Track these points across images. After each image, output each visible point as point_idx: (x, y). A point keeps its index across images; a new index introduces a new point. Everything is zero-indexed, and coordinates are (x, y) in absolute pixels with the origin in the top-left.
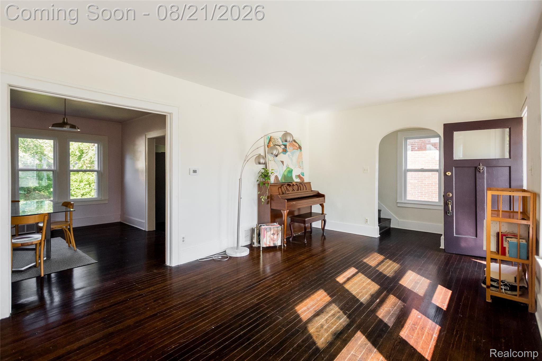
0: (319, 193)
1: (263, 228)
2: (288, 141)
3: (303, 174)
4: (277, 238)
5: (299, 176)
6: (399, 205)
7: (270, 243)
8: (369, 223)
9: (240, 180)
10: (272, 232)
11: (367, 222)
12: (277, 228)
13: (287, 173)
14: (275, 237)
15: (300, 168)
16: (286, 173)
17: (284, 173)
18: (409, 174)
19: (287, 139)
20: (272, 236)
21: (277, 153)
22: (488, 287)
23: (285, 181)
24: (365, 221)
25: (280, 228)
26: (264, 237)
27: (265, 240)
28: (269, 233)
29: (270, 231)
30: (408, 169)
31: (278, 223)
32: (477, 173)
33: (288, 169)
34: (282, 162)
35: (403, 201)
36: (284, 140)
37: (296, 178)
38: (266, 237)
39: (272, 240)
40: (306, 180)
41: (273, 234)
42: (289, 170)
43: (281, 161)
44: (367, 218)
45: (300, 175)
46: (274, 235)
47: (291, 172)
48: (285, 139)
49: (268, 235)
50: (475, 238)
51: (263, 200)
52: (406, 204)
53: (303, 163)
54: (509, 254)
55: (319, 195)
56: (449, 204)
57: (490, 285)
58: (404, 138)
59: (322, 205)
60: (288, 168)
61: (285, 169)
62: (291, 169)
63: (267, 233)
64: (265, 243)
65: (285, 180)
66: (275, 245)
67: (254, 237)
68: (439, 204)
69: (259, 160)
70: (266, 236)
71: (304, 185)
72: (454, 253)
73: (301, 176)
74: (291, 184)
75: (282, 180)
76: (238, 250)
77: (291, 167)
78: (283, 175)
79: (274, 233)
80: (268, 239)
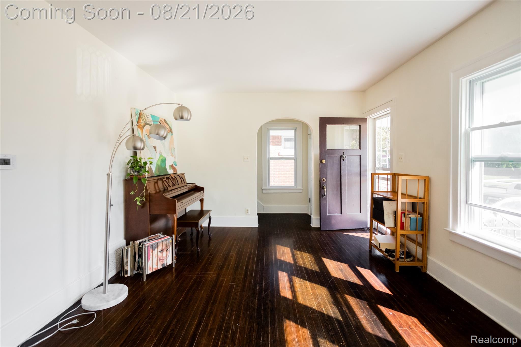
0: (196, 186)
1: (146, 246)
2: (184, 118)
3: (175, 163)
4: (166, 255)
5: (172, 166)
6: (264, 191)
7: (157, 265)
8: (250, 214)
9: (108, 175)
10: (160, 248)
11: (248, 212)
12: (167, 240)
13: (161, 162)
14: (164, 254)
15: (172, 156)
16: (159, 163)
17: (158, 163)
18: (272, 162)
19: (183, 115)
20: (160, 254)
21: (165, 135)
22: (398, 259)
23: (159, 174)
24: (246, 211)
25: (170, 241)
26: (149, 258)
27: (150, 263)
28: (155, 252)
29: (157, 248)
30: (271, 158)
31: (162, 233)
32: (342, 160)
33: (161, 158)
34: (155, 148)
35: (267, 188)
36: (178, 116)
37: (170, 169)
38: (151, 258)
39: (160, 260)
40: (179, 172)
41: (161, 251)
42: (163, 159)
43: (153, 146)
44: (247, 209)
45: (172, 164)
46: (162, 253)
47: (164, 161)
48: (180, 115)
49: (155, 254)
50: (341, 214)
51: (138, 203)
52: (270, 190)
53: (174, 151)
54: (410, 228)
55: (197, 189)
56: (324, 188)
57: (399, 257)
58: (268, 128)
59: (202, 201)
60: (161, 155)
61: (159, 158)
62: (164, 157)
63: (153, 252)
64: (150, 268)
65: (159, 172)
66: (163, 266)
67: (127, 262)
68: (295, 188)
69: (134, 144)
70: (151, 256)
71: (181, 178)
72: (327, 230)
73: (174, 166)
74: (169, 177)
75: (156, 173)
76: (107, 294)
77: (165, 155)
78: (156, 166)
79: (163, 249)
80: (155, 260)
